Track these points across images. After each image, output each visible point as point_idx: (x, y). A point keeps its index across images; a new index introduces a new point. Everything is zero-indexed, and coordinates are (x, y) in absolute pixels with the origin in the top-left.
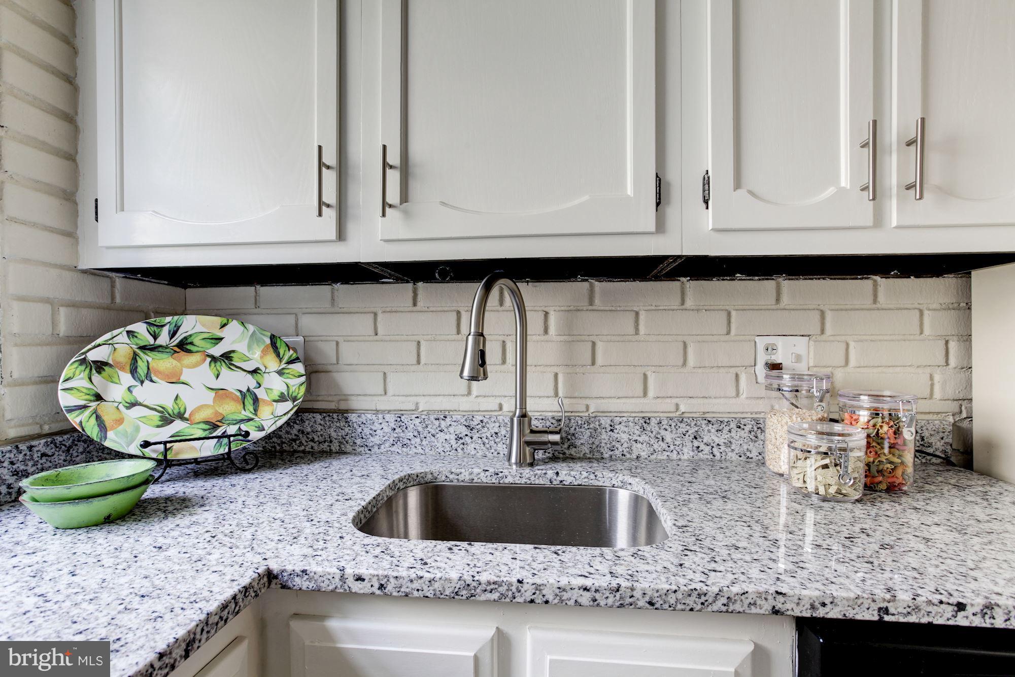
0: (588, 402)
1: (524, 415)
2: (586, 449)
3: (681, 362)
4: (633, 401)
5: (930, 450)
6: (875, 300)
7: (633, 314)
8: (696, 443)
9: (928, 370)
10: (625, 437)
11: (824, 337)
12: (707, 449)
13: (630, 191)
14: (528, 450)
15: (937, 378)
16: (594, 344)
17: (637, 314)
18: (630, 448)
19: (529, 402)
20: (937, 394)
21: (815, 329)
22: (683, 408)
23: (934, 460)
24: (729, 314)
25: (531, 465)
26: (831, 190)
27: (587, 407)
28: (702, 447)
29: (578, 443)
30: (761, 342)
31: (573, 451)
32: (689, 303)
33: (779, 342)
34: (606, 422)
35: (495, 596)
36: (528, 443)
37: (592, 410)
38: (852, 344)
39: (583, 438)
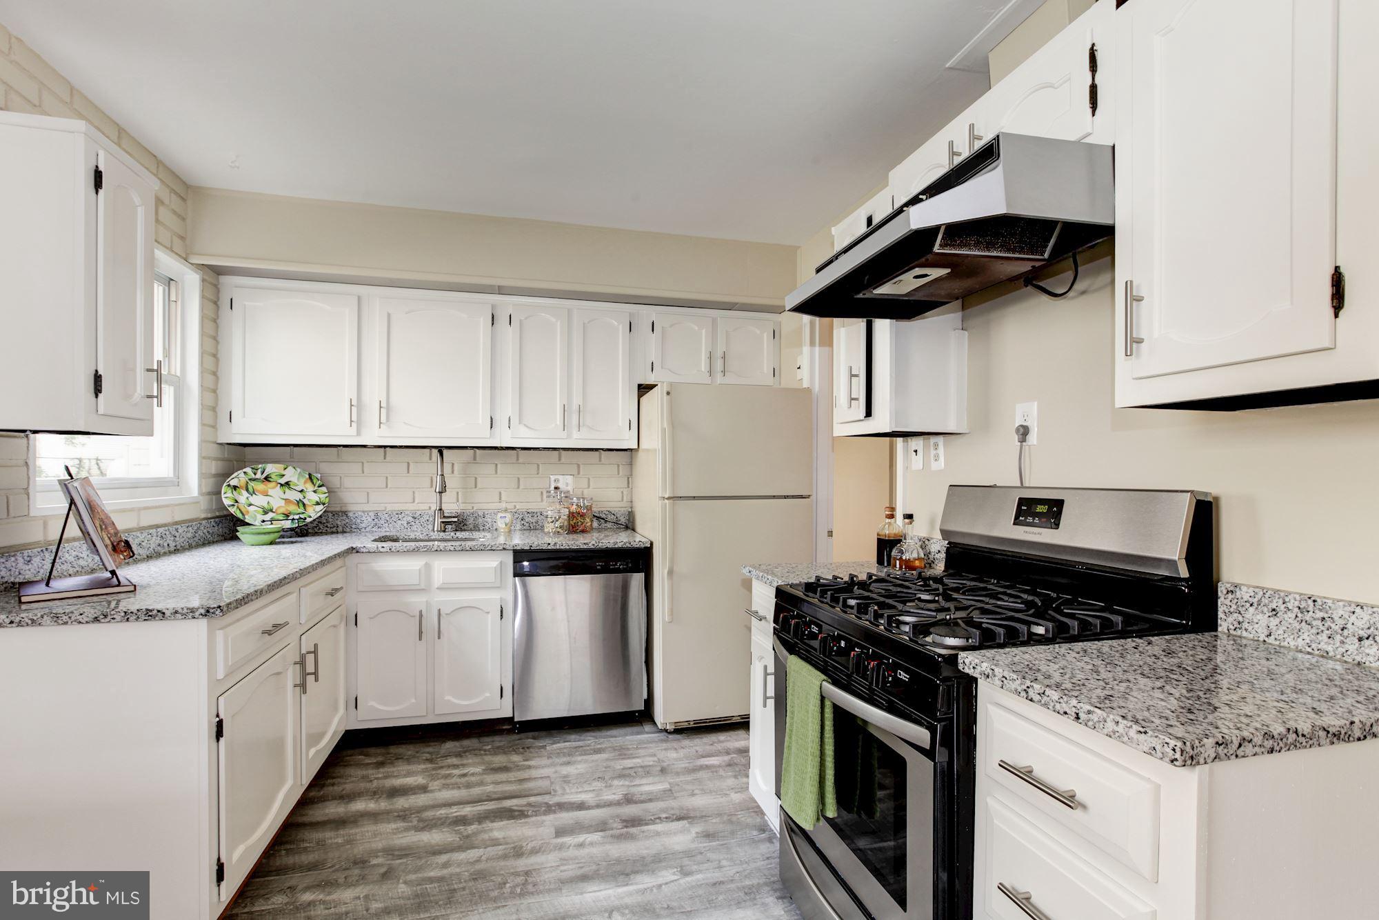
0: (473, 505)
1: (440, 510)
2: (471, 526)
3: (516, 486)
4: (496, 504)
5: (620, 522)
6: (600, 461)
7: (494, 465)
8: (522, 522)
9: (622, 490)
10: (489, 520)
11: (580, 476)
12: (527, 525)
13: (480, 422)
14: (443, 525)
15: (625, 493)
16: (476, 478)
17: (496, 465)
18: (492, 525)
19: (443, 505)
20: (625, 498)
21: (575, 472)
22: (518, 507)
23: (622, 526)
24: (538, 466)
25: (444, 531)
26: (553, 425)
27: (473, 507)
28: (525, 523)
29: (468, 523)
30: (553, 478)
31: (465, 527)
32: (521, 460)
33: (560, 477)
34: (481, 513)
35: (426, 549)
36: (443, 522)
37: (475, 509)
38: (591, 479)
39: (471, 521)
